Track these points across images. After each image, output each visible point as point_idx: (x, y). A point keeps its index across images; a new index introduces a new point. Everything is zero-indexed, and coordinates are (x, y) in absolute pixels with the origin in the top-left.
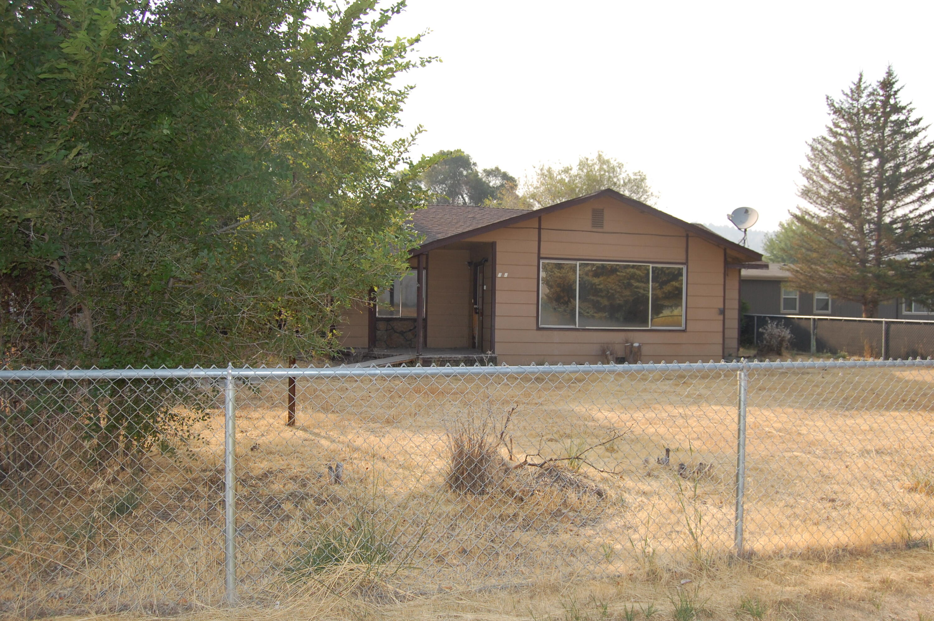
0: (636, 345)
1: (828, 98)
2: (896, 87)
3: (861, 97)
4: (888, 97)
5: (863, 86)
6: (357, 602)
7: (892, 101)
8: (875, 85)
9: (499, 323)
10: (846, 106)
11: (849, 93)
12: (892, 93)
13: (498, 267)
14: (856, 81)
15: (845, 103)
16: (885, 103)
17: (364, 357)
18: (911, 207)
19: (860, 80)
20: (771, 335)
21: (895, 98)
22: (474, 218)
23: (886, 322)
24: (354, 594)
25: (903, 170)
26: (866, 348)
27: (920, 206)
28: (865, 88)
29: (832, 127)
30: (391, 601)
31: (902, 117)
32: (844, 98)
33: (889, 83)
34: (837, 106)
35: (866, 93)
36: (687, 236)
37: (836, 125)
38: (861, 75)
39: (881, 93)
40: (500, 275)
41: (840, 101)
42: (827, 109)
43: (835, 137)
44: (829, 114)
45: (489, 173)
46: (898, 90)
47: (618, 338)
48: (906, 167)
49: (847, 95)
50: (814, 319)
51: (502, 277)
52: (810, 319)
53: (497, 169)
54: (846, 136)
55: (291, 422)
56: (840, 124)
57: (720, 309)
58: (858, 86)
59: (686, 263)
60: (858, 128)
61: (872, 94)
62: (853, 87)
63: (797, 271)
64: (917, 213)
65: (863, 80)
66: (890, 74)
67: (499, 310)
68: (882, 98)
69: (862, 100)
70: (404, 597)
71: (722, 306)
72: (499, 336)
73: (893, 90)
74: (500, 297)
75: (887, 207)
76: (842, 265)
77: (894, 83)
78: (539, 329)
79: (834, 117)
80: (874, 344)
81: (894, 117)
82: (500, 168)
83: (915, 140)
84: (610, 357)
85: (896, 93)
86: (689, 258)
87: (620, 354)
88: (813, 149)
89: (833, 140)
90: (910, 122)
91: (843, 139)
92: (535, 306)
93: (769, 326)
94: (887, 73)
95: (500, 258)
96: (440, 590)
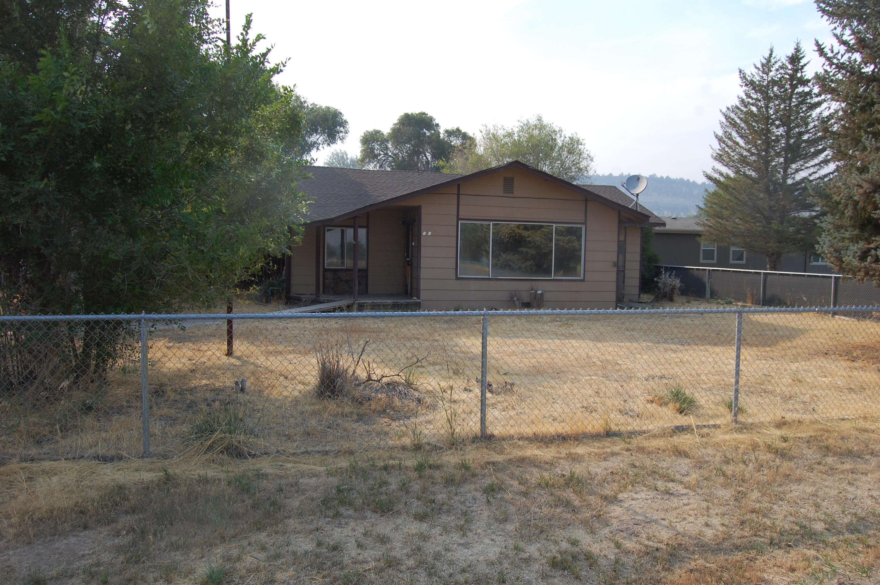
0: (539, 292)
1: (740, 72)
2: (803, 62)
3: (771, 71)
4: (796, 71)
5: (773, 61)
6: (223, 457)
7: (799, 75)
8: (784, 60)
9: (424, 273)
10: (757, 78)
11: (760, 67)
12: (800, 67)
13: (423, 227)
14: (767, 55)
15: (756, 76)
16: (792, 77)
17: (312, 301)
18: (812, 170)
19: (771, 55)
20: (665, 284)
21: (802, 72)
22: (412, 182)
23: (764, 273)
24: (222, 452)
25: (805, 137)
26: (749, 295)
27: (819, 169)
28: (776, 62)
29: (744, 97)
30: (246, 458)
31: (807, 89)
32: (754, 71)
33: (797, 58)
34: (749, 79)
35: (777, 66)
36: (586, 200)
37: (748, 96)
38: (772, 51)
39: (790, 67)
40: (424, 234)
41: (752, 74)
42: (739, 81)
43: (746, 107)
44: (742, 86)
45: (450, 133)
46: (805, 65)
47: (526, 286)
48: (808, 135)
49: (758, 69)
50: (709, 270)
51: (427, 235)
52: (706, 269)
53: (458, 130)
54: (757, 106)
55: (229, 353)
56: (752, 95)
57: (614, 262)
58: (769, 60)
59: (585, 223)
60: (768, 99)
61: (781, 68)
62: (764, 61)
63: (710, 227)
64: (817, 175)
65: (773, 56)
66: (797, 50)
67: (424, 263)
68: (790, 72)
69: (771, 74)
70: (255, 455)
71: (616, 260)
72: (424, 284)
73: (801, 64)
74: (424, 252)
75: (790, 171)
76: (747, 222)
77: (801, 58)
78: (457, 279)
79: (746, 88)
80: (755, 292)
81: (800, 89)
82: (460, 129)
83: (818, 110)
84: (517, 303)
85: (803, 67)
86: (588, 219)
87: (526, 300)
88: (727, 117)
89: (745, 110)
90: (815, 94)
91: (754, 109)
92: (455, 259)
93: (663, 276)
94: (795, 49)
95: (425, 219)
96: (278, 452)
